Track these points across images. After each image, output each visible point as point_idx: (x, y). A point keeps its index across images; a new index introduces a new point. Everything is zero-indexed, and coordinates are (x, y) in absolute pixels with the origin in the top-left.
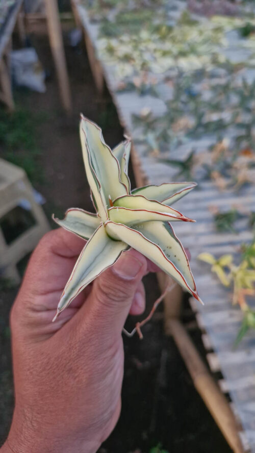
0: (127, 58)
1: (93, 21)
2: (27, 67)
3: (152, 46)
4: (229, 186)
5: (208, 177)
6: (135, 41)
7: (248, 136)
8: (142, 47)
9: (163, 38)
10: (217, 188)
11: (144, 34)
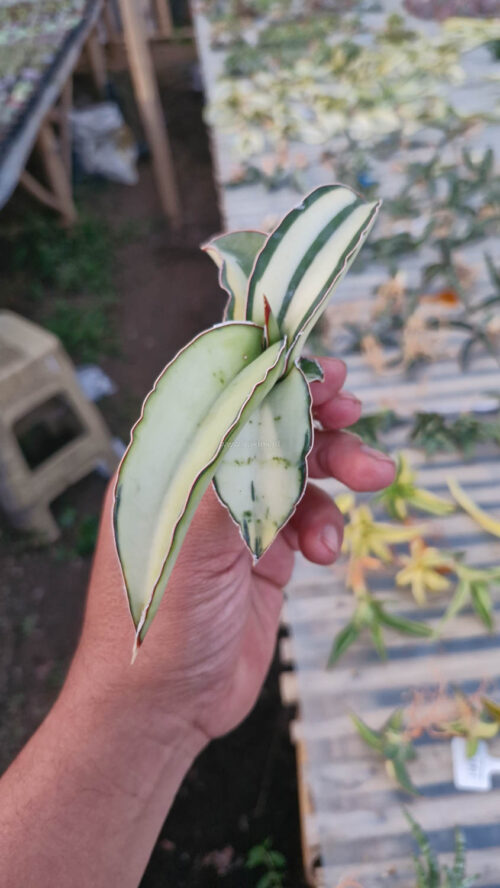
0: (260, 119)
1: (217, 46)
2: (104, 138)
3: (312, 90)
4: (392, 364)
5: (357, 348)
6: (283, 82)
7: (445, 266)
8: (294, 93)
9: (339, 72)
10: (369, 368)
11: (304, 68)
